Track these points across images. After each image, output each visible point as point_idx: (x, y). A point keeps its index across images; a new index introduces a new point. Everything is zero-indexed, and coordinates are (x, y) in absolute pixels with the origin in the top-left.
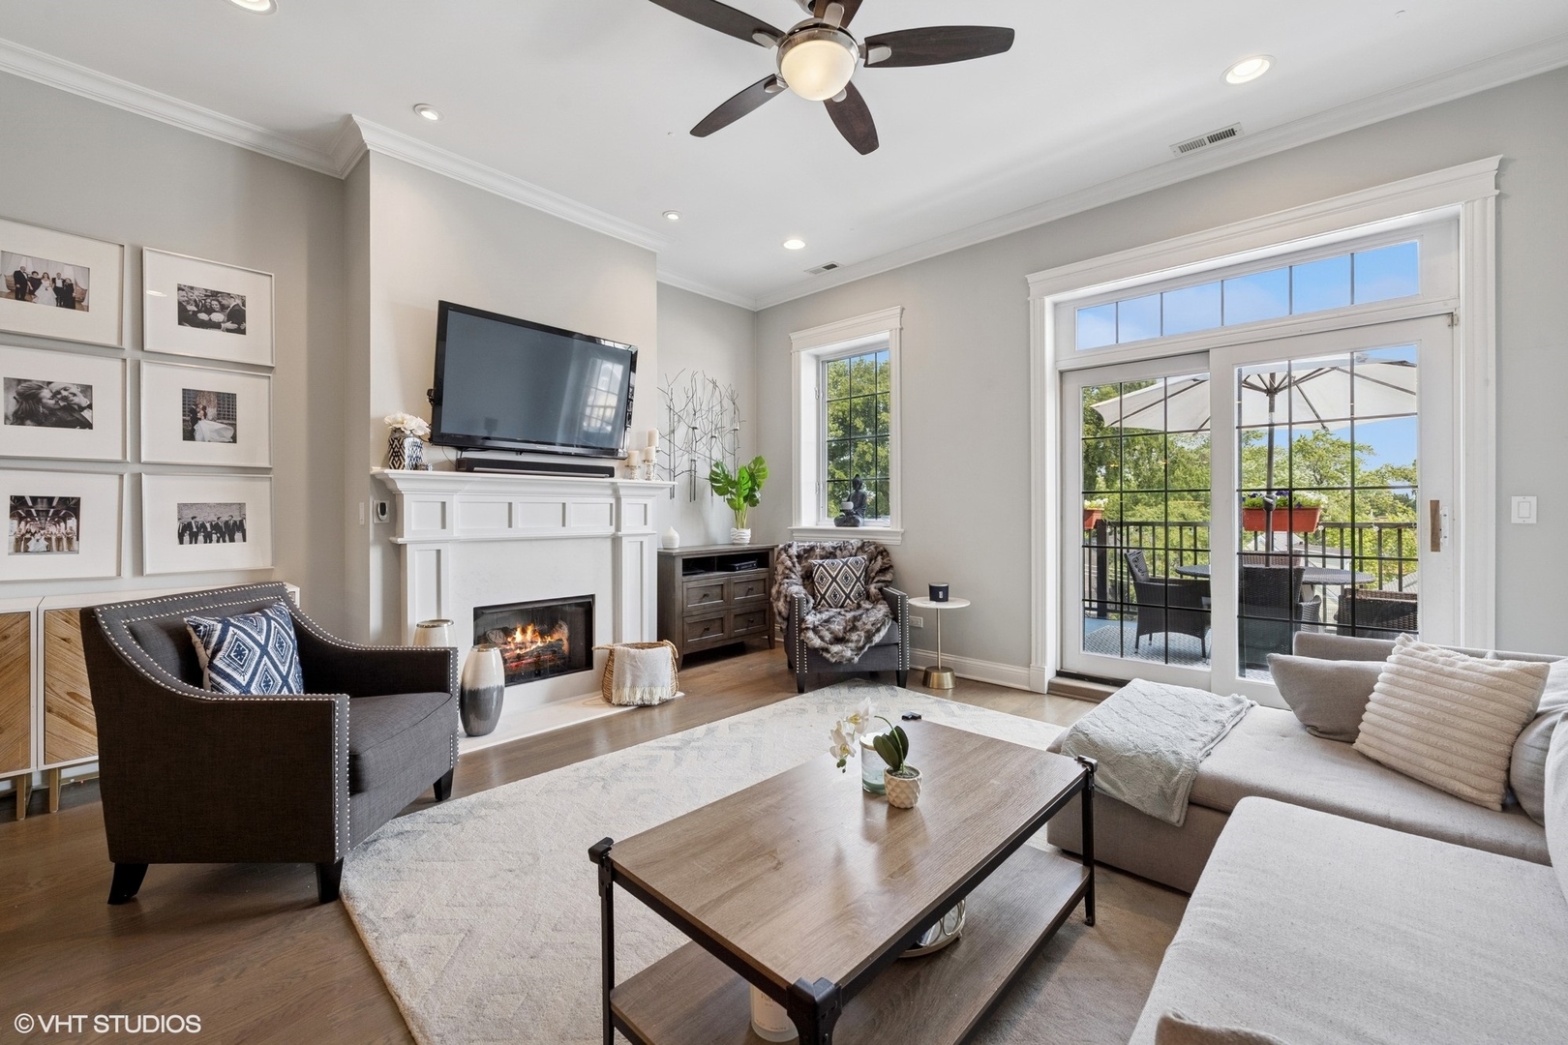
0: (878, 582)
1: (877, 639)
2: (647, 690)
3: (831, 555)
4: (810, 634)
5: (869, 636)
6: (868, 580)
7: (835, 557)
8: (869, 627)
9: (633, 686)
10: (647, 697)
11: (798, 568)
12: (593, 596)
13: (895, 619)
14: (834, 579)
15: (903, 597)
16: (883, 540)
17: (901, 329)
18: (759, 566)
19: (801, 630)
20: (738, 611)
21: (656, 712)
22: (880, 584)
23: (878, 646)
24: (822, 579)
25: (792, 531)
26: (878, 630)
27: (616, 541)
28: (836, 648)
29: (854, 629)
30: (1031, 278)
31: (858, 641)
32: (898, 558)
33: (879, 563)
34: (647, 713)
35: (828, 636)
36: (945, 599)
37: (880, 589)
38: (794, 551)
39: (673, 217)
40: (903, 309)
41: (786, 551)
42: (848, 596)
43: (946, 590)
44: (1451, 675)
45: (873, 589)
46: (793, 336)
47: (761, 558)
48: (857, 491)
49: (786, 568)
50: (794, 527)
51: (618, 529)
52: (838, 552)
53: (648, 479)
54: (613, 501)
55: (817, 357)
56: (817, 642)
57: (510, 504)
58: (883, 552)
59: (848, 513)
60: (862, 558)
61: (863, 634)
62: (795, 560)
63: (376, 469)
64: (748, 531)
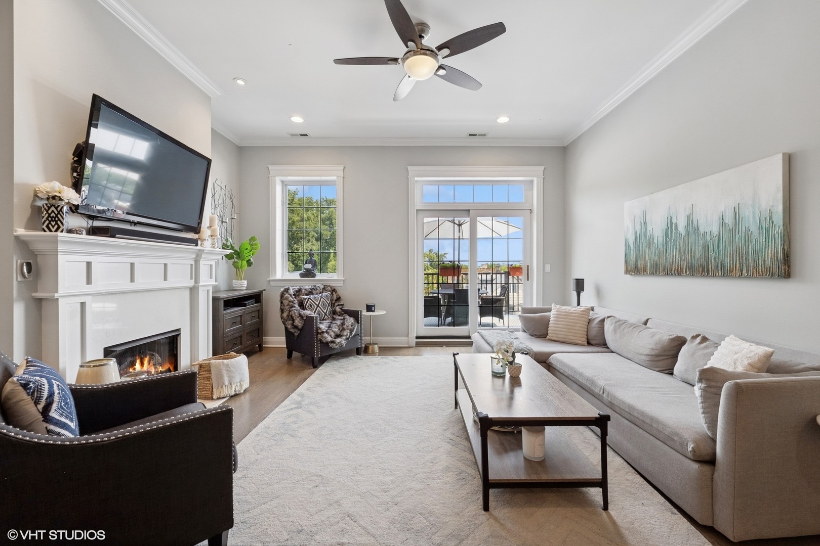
0: (338, 305)
1: (353, 333)
2: (238, 384)
3: (310, 293)
4: (326, 335)
5: (351, 331)
6: (333, 305)
7: (313, 294)
8: (350, 327)
9: (230, 384)
10: (238, 389)
11: (296, 302)
12: (179, 330)
13: (358, 322)
14: (318, 306)
15: (361, 311)
16: (333, 284)
17: (343, 177)
18: (256, 303)
19: (318, 333)
20: (248, 331)
21: (243, 397)
22: (341, 307)
23: (354, 336)
24: (311, 306)
25: (269, 281)
26: (354, 328)
27: (193, 291)
28: (338, 340)
29: (343, 329)
30: (410, 168)
31: (347, 335)
32: (341, 293)
33: (335, 297)
34: (237, 399)
35: (333, 335)
36: (374, 311)
37: (341, 309)
38: (291, 292)
39: (240, 82)
40: (344, 168)
41: (287, 292)
42: (326, 314)
43: (374, 306)
45: (338, 309)
46: (270, 168)
47: (257, 297)
48: (311, 259)
49: (290, 302)
50: (270, 279)
51: (197, 281)
52: (314, 292)
53: (214, 247)
54: (193, 263)
55: (282, 182)
56: (329, 339)
58: (333, 291)
59: (307, 270)
60: (328, 294)
61: (349, 331)
62: (293, 297)
63: (20, 231)
64: (246, 282)
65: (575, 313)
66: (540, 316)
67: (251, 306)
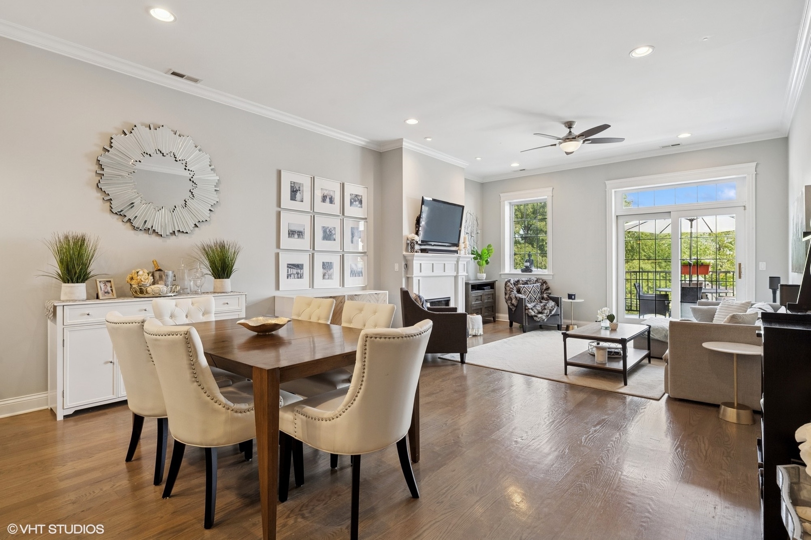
0: (546, 293)
1: (553, 313)
2: (477, 330)
3: (526, 283)
4: (531, 311)
5: (551, 311)
6: (542, 293)
7: (527, 284)
8: (550, 308)
9: (473, 329)
10: (477, 332)
11: (515, 288)
12: (450, 298)
13: (558, 306)
14: (530, 292)
15: (561, 298)
16: (545, 278)
17: (552, 196)
18: (491, 289)
19: (526, 309)
20: (486, 306)
21: (479, 337)
22: (547, 294)
23: (553, 315)
24: (525, 292)
25: (501, 275)
26: (553, 309)
27: (456, 277)
28: (540, 315)
29: (545, 309)
30: (607, 182)
31: (547, 313)
32: (550, 284)
33: (545, 287)
34: (476, 338)
35: (536, 311)
36: (574, 299)
37: (548, 296)
38: (512, 282)
39: (479, 159)
40: (553, 189)
41: (509, 282)
42: (536, 299)
43: (574, 295)
44: (732, 305)
45: (545, 296)
46: (501, 195)
47: (492, 285)
48: (530, 258)
49: (511, 288)
50: (501, 273)
51: (457, 273)
52: (528, 282)
53: (465, 254)
54: (456, 263)
55: (510, 203)
56: (533, 314)
57: (433, 264)
58: (544, 282)
59: (527, 267)
60: (539, 284)
61: (548, 311)
62: (514, 285)
63: (404, 253)
64: (485, 275)
65: (735, 306)
66: (708, 308)
67: (487, 290)
